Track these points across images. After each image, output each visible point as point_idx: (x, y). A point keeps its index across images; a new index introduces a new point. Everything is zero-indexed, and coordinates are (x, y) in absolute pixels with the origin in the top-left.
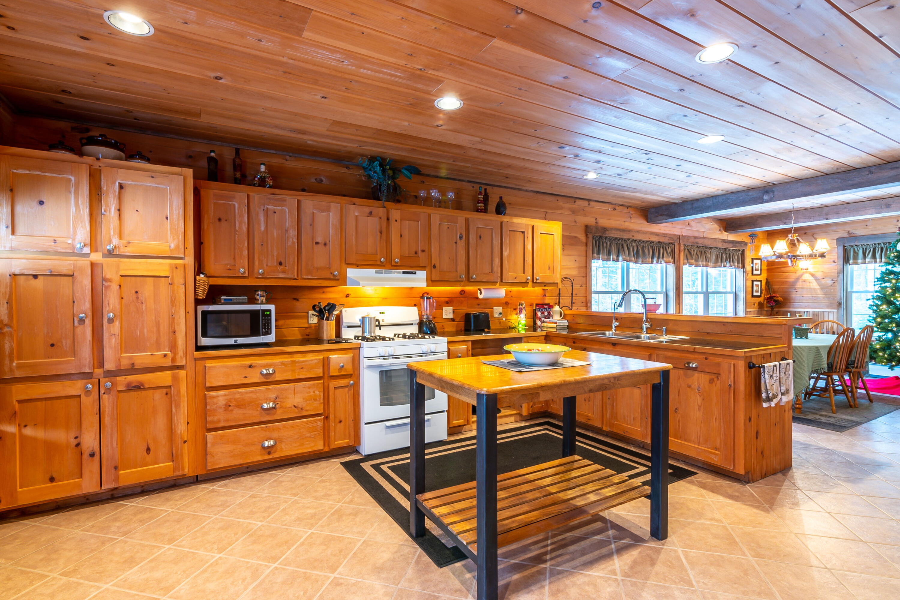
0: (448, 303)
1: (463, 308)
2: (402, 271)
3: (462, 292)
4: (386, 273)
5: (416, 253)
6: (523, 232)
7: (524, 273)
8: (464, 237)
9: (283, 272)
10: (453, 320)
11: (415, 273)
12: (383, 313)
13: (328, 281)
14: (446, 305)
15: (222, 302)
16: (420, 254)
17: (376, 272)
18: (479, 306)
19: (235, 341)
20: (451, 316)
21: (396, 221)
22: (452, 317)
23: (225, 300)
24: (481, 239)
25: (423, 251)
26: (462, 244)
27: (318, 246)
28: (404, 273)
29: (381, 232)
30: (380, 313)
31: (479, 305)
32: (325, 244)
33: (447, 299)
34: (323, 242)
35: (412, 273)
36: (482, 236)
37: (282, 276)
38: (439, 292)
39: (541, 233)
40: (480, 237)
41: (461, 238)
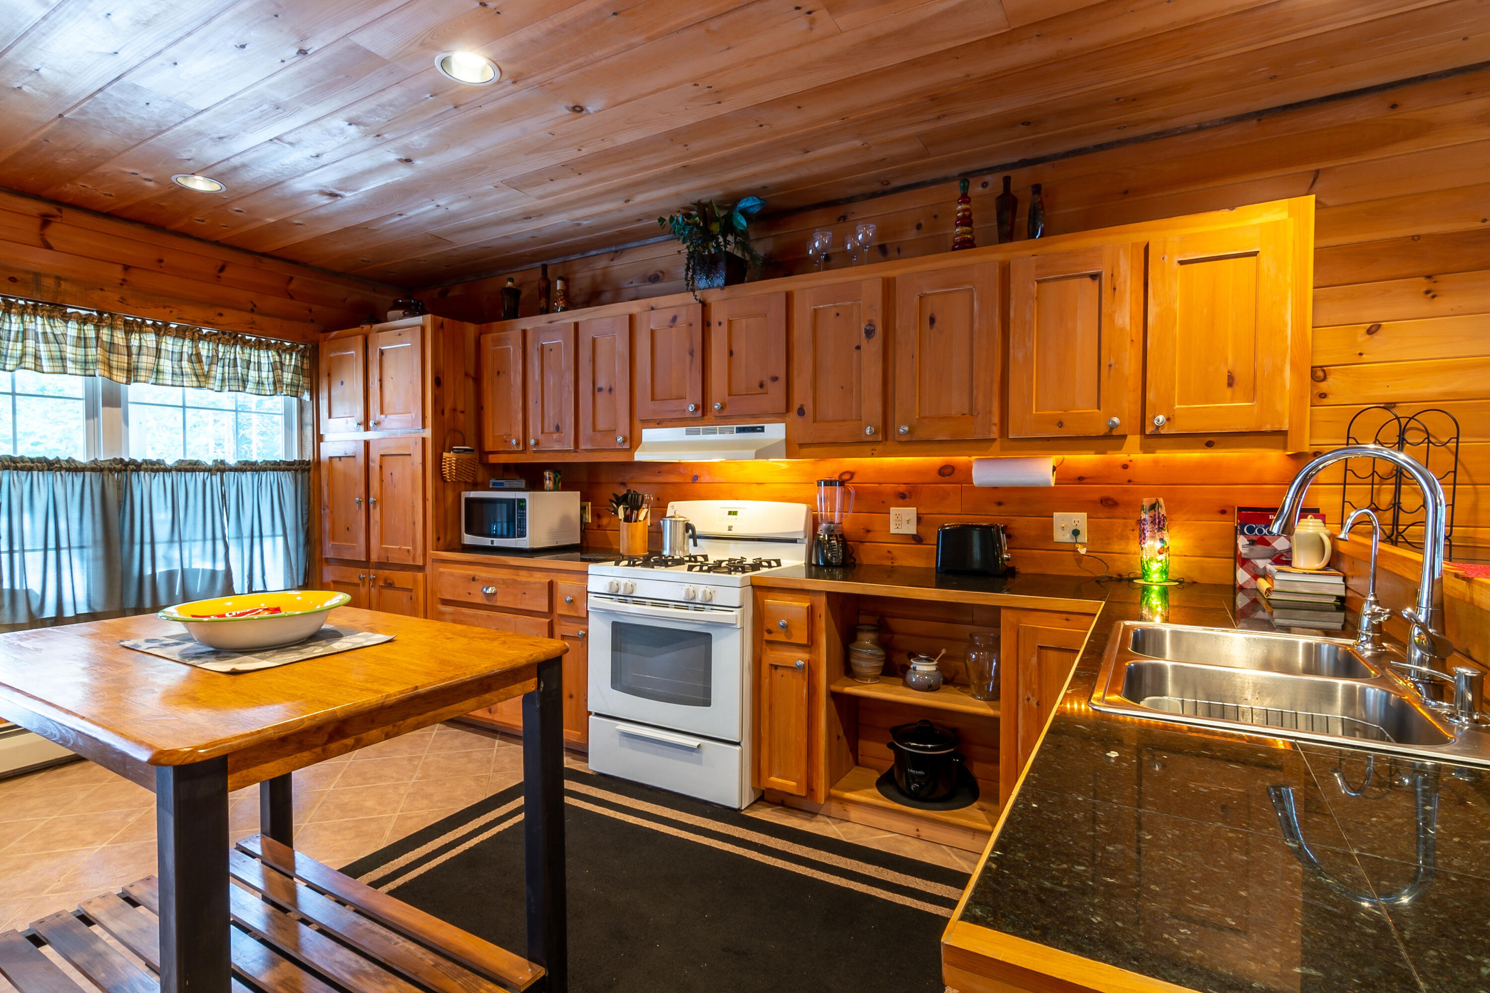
0: (903, 498)
1: (948, 511)
2: (735, 426)
3: (946, 471)
4: (706, 432)
5: (761, 386)
6: (1094, 277)
7: (1099, 408)
8: (879, 329)
9: (559, 441)
10: (917, 539)
11: (762, 430)
12: (735, 513)
13: (616, 453)
14: (901, 501)
15: (491, 486)
16: (769, 385)
17: (688, 433)
18: (1002, 508)
19: (492, 542)
20: (912, 529)
21: (720, 324)
22: (915, 532)
23: (494, 484)
24: (936, 324)
25: (775, 379)
26: (873, 347)
27: (602, 393)
28: (740, 430)
29: (691, 353)
30: (730, 513)
31: (1000, 504)
32: (610, 390)
33: (902, 488)
34: (608, 387)
35: (753, 430)
36: (938, 318)
37: (557, 447)
38: (880, 470)
39: (1182, 263)
40: (932, 321)
41: (869, 333)
